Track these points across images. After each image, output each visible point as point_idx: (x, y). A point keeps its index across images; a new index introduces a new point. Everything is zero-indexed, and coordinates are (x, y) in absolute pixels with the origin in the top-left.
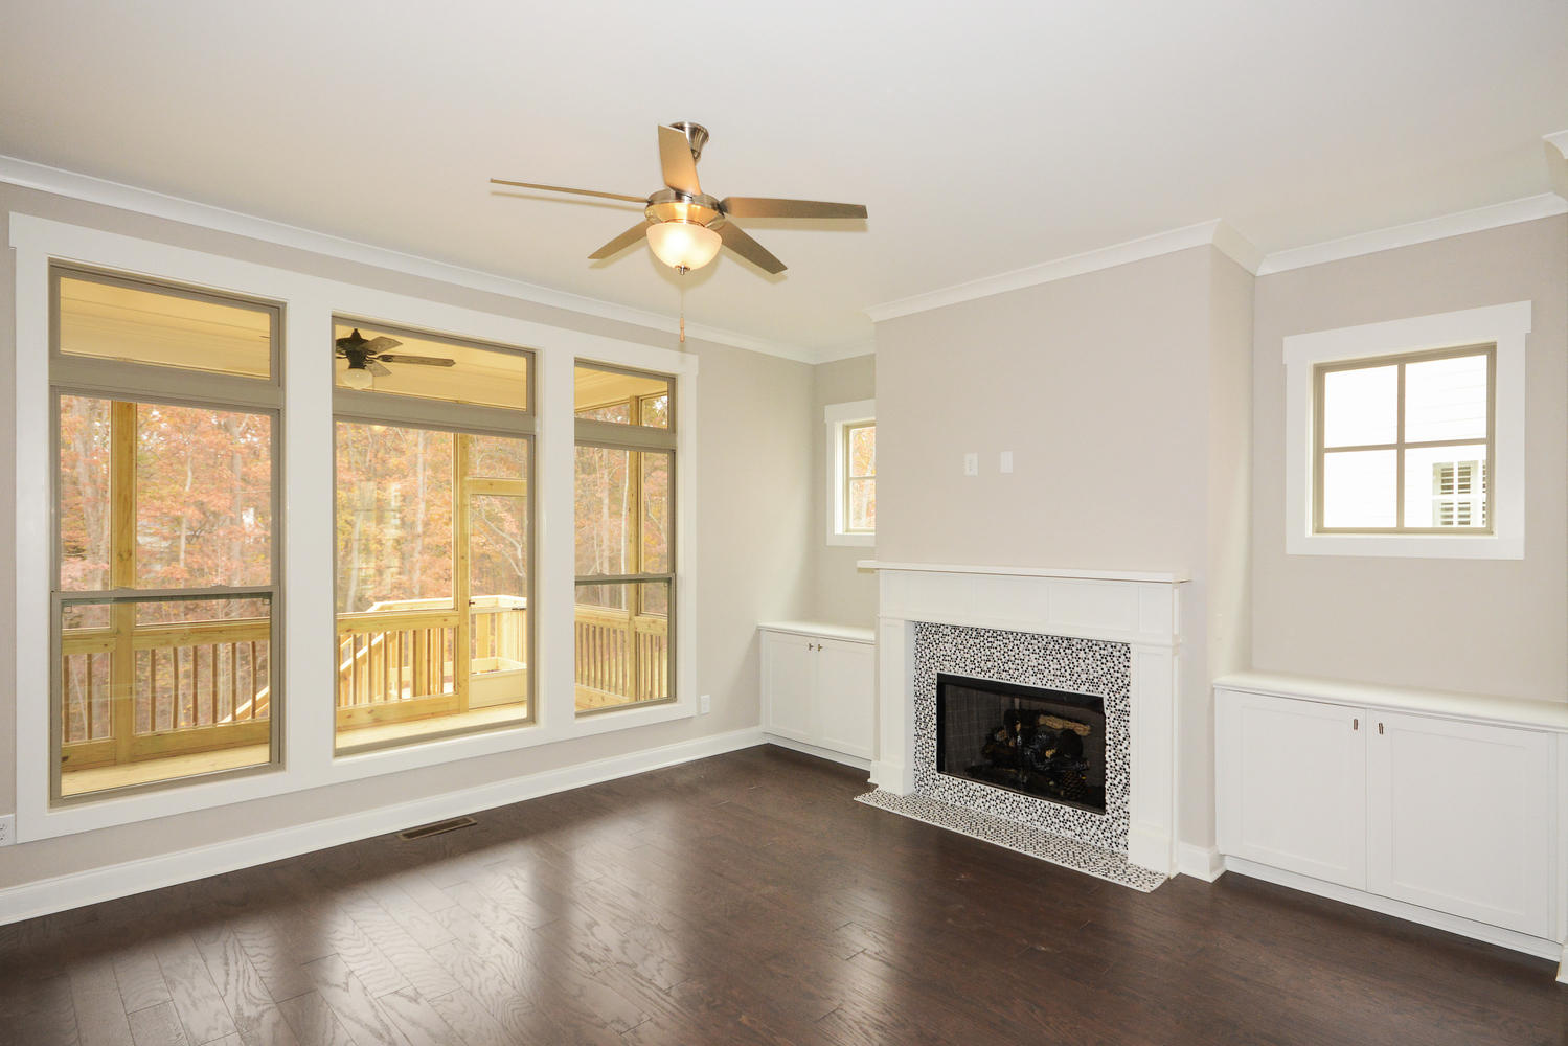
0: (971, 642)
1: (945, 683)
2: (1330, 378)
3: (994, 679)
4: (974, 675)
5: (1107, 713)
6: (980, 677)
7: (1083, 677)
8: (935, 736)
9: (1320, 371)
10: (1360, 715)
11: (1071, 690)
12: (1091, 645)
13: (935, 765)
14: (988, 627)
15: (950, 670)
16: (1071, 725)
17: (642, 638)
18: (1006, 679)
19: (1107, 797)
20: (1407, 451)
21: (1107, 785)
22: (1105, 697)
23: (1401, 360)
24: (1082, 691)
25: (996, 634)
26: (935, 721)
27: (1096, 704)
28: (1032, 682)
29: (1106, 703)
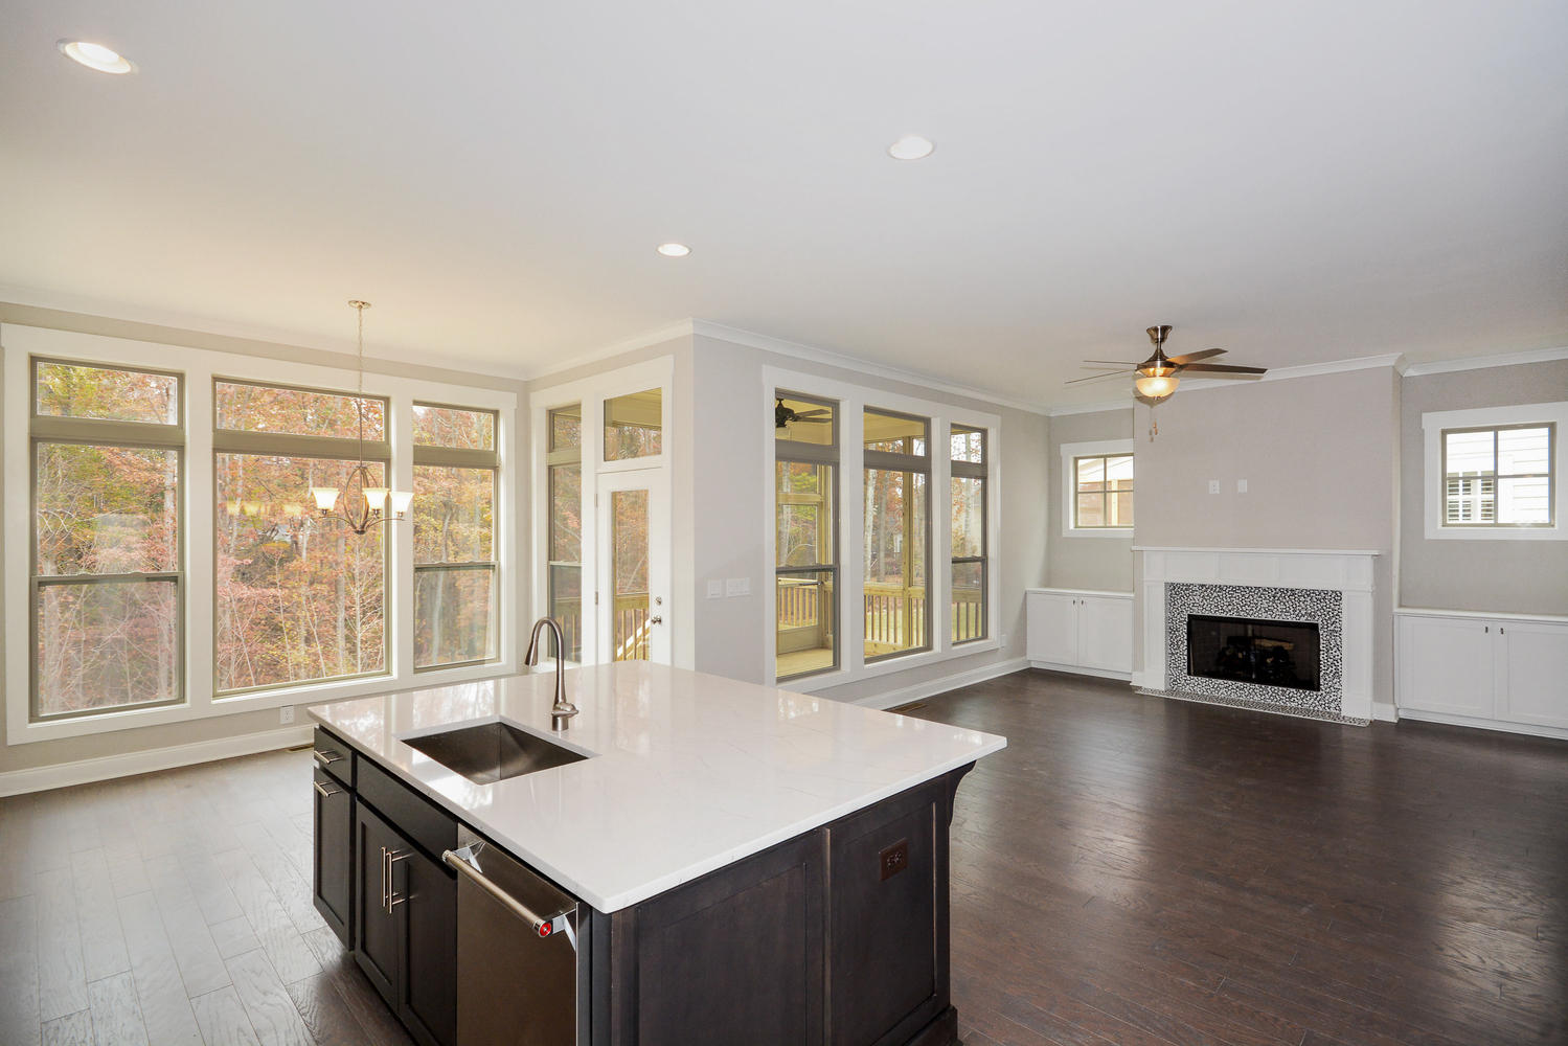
0: (1215, 594)
1: (1193, 620)
2: (1450, 437)
3: (1234, 616)
4: (1218, 614)
5: (1321, 633)
6: (1224, 615)
7: (1303, 612)
8: (1186, 653)
9: (1444, 433)
10: (1489, 625)
11: (1294, 620)
12: (1309, 593)
13: (1186, 671)
14: (1228, 584)
15: (1197, 612)
16: (1279, 644)
17: (914, 602)
18: (1243, 615)
19: (1322, 681)
20: (1500, 480)
21: (1321, 674)
22: (1320, 622)
23: (1496, 429)
24: (1303, 620)
25: (1235, 589)
26: (1186, 644)
27: (1314, 627)
28: (1263, 616)
29: (1320, 626)
